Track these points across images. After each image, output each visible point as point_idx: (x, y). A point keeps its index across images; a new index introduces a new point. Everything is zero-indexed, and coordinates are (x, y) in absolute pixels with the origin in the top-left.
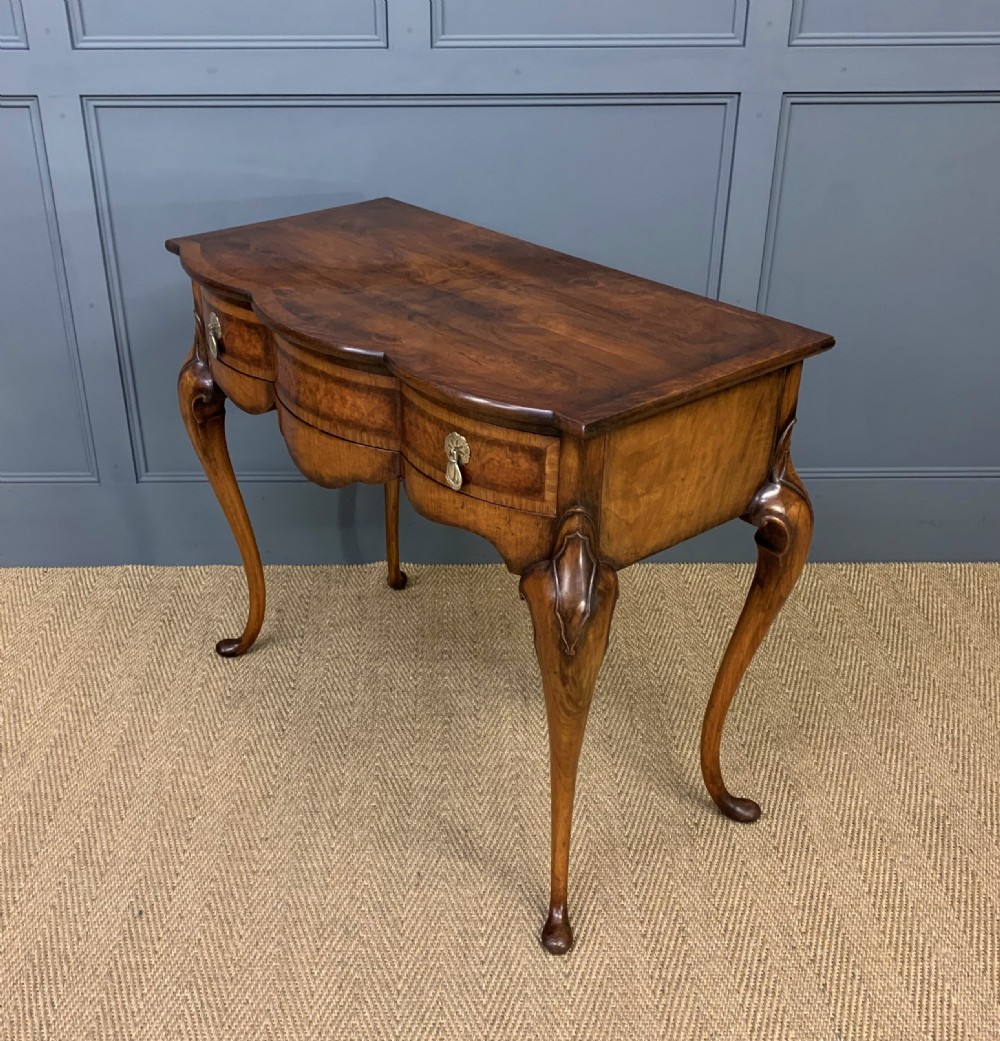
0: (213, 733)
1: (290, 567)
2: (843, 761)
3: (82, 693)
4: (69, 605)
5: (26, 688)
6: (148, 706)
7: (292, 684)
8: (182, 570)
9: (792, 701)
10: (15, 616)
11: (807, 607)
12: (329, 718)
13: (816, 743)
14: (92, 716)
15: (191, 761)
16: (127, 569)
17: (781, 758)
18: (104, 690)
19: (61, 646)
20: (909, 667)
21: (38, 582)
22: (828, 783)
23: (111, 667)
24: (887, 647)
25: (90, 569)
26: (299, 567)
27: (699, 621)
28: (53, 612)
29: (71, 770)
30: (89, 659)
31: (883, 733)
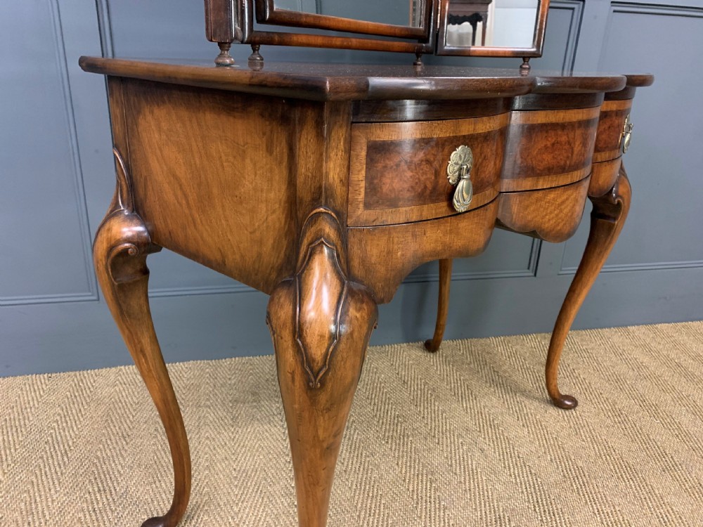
0: (233, 518)
1: (251, 357)
3: (96, 489)
4: (74, 404)
5: (39, 490)
6: (163, 496)
10: (24, 419)
14: (110, 514)
16: (120, 370)
18: (118, 484)
19: (71, 443)
21: (44, 386)
23: (121, 459)
25: (89, 371)
26: (258, 358)
28: (61, 412)
30: (99, 453)
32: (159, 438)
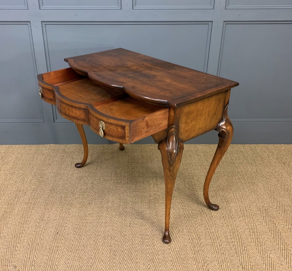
0: (75, 187)
1: (94, 145)
2: (240, 195)
3: (40, 177)
4: (36, 154)
5: (25, 176)
6: (58, 180)
7: (95, 175)
8: (65, 145)
9: (227, 179)
10: (22, 157)
11: (230, 155)
12: (105, 183)
13: (233, 190)
14: (43, 183)
15: (69, 194)
16: (51, 145)
17: (224, 194)
18: (46, 176)
19: (34, 165)
20: (257, 171)
21: (28, 148)
22: (236, 200)
23: (47, 170)
24: (251, 166)
25: (41, 145)
26: (96, 145)
27: (202, 159)
28: (32, 156)
29: (38, 196)
30: (42, 168)
31: (251, 188)
32: (59, 166)
